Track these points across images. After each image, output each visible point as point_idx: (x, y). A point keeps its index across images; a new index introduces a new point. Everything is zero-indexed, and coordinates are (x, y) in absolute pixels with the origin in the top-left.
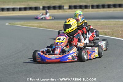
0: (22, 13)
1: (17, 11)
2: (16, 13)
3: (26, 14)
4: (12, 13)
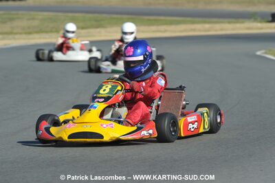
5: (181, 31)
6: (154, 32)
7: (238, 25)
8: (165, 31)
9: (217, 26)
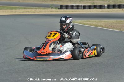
0: (86, 11)
1: (81, 9)
2: (80, 11)
3: (89, 12)
4: (76, 11)
5: (22, 12)
6: (10, 12)
7: (47, 10)
8: (15, 12)
9: (38, 10)
